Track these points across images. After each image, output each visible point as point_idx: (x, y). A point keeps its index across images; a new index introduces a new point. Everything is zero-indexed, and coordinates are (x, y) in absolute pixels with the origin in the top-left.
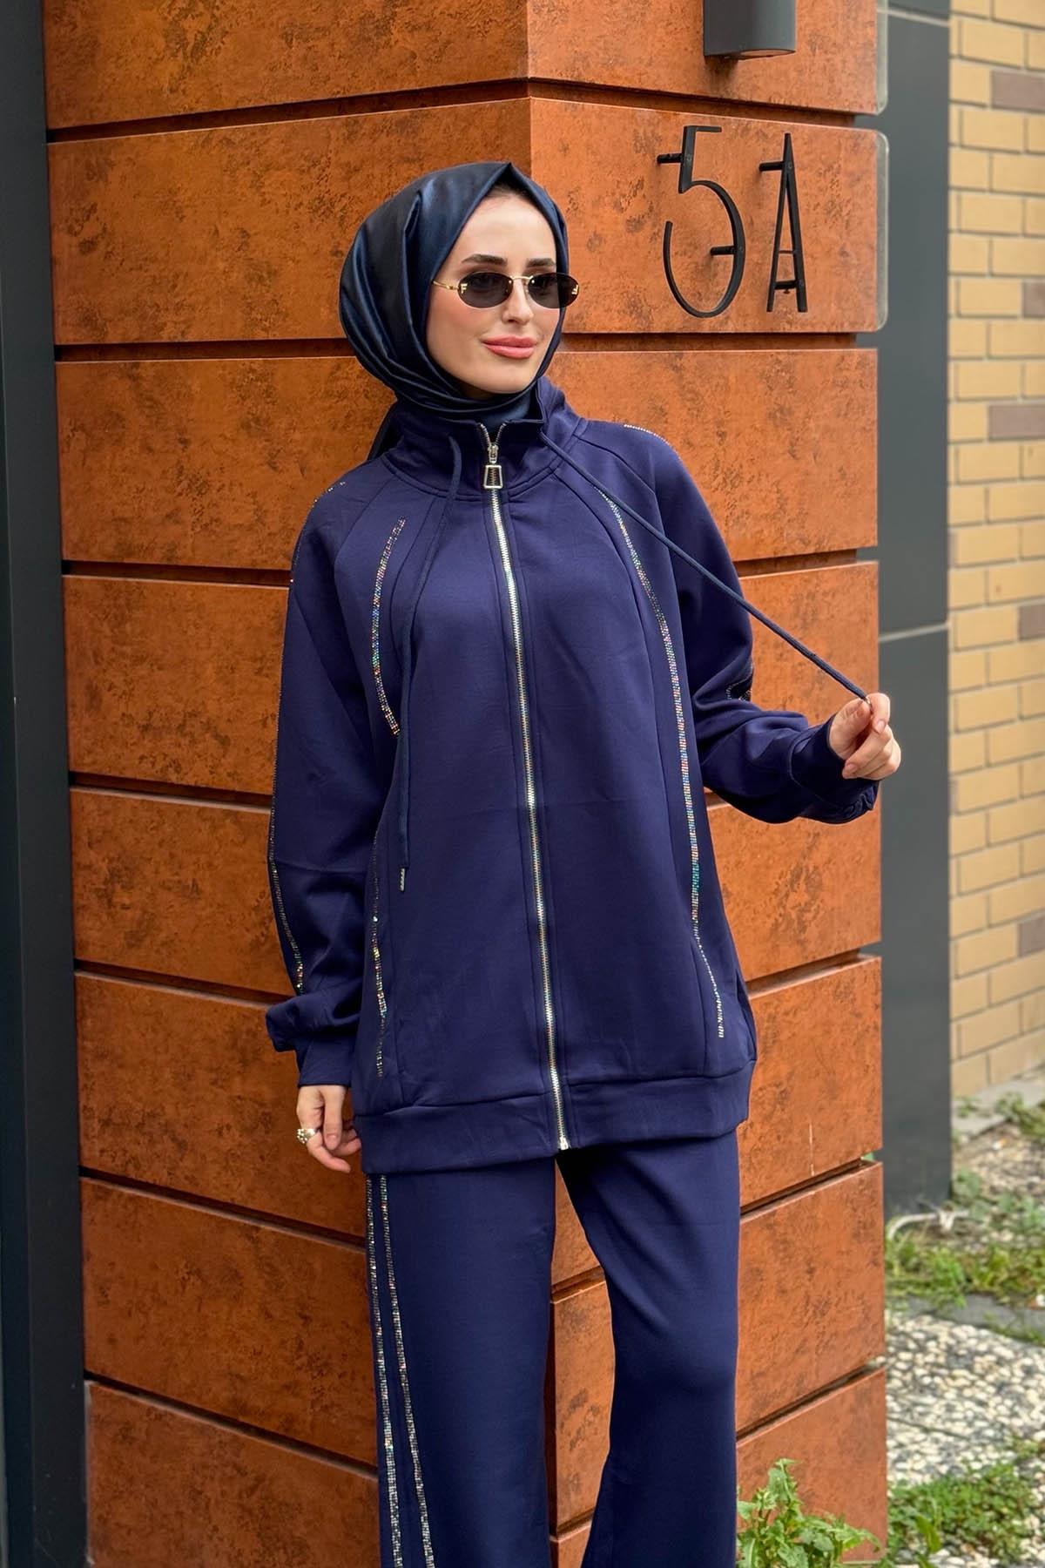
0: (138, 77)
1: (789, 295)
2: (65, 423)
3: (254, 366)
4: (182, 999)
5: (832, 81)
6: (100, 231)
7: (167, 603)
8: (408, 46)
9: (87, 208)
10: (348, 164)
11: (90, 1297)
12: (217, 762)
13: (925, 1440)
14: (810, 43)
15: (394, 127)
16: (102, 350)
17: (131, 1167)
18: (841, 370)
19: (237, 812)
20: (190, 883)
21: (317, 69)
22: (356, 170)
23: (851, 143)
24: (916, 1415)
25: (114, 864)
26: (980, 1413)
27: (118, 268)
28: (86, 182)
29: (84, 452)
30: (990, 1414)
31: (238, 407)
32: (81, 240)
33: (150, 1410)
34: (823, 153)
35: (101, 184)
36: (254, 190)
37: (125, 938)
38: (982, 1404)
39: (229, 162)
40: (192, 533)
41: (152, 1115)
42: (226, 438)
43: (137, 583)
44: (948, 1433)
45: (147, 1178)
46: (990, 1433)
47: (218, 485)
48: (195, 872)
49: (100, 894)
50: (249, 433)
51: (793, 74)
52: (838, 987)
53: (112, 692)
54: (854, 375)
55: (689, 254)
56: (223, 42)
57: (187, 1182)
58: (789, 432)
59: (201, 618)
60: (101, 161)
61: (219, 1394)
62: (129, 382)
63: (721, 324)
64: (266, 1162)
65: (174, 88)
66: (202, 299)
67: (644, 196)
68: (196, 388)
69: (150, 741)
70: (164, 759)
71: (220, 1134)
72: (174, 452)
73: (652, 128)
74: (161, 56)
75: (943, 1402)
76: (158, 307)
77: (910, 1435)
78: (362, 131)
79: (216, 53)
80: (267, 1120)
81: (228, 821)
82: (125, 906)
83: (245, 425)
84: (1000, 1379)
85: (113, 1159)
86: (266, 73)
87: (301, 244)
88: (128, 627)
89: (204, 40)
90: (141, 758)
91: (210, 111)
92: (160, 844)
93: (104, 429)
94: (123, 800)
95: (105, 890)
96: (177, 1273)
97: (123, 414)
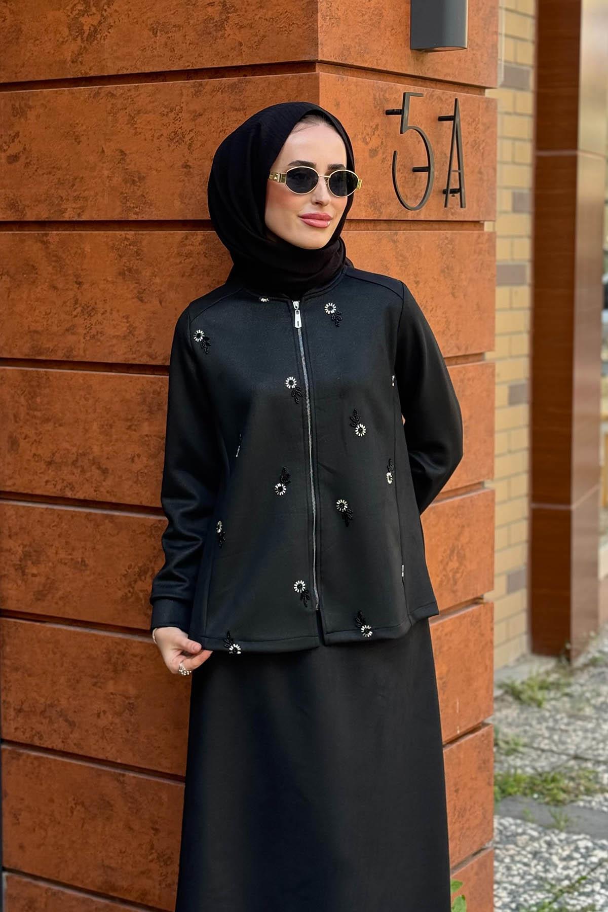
0: (49, 53)
1: (455, 198)
3: (128, 236)
4: (75, 633)
5: (476, 67)
6: (22, 149)
7: (66, 384)
8: (237, 38)
9: (13, 135)
10: (194, 111)
11: (7, 820)
12: (99, 484)
15: (226, 89)
16: (21, 225)
17: (36, 738)
19: (112, 516)
20: (80, 560)
21: (174, 50)
22: (201, 115)
25: (27, 549)
26: (527, 871)
27: (34, 174)
28: (12, 118)
29: (9, 289)
31: (116, 261)
32: (8, 155)
33: (47, 890)
35: (22, 120)
36: (129, 126)
37: (34, 595)
39: (113, 108)
40: (84, 341)
41: (51, 706)
42: (107, 281)
43: (45, 371)
45: (47, 744)
47: (102, 310)
48: (83, 553)
49: (16, 567)
50: (124, 278)
51: (456, 63)
52: (473, 618)
53: (27, 440)
56: (109, 32)
57: (75, 747)
58: (451, 282)
59: (89, 394)
60: (23, 106)
61: (95, 879)
62: (39, 244)
63: (418, 214)
64: (131, 734)
65: (75, 60)
66: (92, 193)
67: (379, 135)
68: (88, 249)
69: (52, 471)
70: (63, 482)
71: (99, 716)
72: (71, 290)
73: (382, 93)
74: (65, 40)
76: (62, 198)
78: (205, 91)
79: (104, 39)
80: (131, 708)
81: (107, 521)
82: (34, 575)
83: (122, 274)
84: (534, 849)
85: (24, 733)
86: (139, 52)
87: (161, 160)
88: (38, 400)
89: (95, 31)
90: (47, 482)
91: (99, 75)
92: (59, 536)
93: (23, 274)
94: (34, 508)
95: (20, 565)
96: (68, 804)
97: (36, 265)
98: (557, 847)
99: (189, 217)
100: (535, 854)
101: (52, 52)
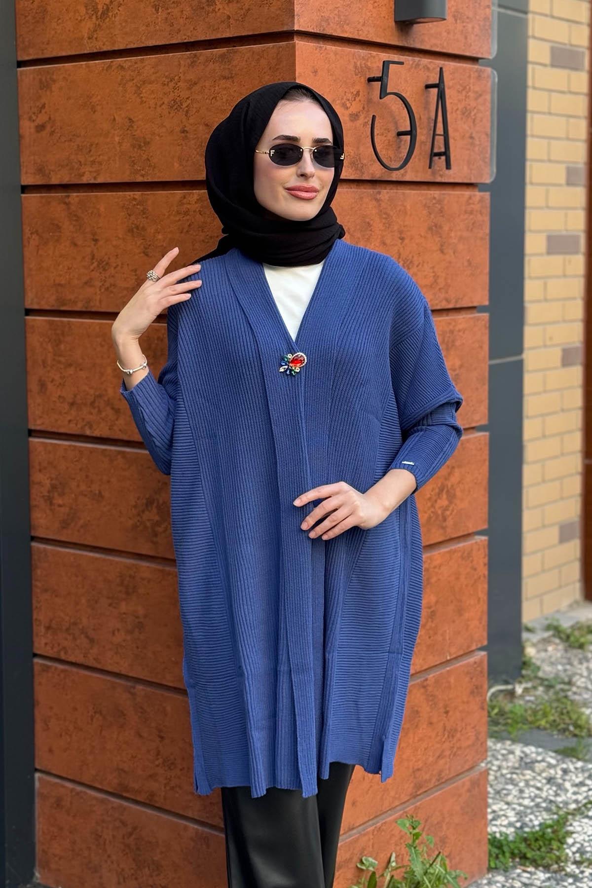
0: (69, 31)
1: (440, 161)
2: (27, 230)
3: (136, 197)
4: (93, 558)
5: (466, 38)
6: (47, 119)
7: (85, 332)
8: (226, 12)
9: (40, 106)
10: (191, 80)
11: (39, 726)
12: (113, 423)
13: (507, 809)
14: (454, 16)
15: (217, 59)
16: (49, 188)
17: (62, 653)
18: (469, 204)
19: (124, 452)
20: (97, 492)
21: (173, 25)
22: (195, 84)
23: (476, 74)
24: (502, 795)
25: (54, 481)
26: (539, 794)
28: (40, 91)
29: (38, 246)
30: (544, 795)
31: (126, 220)
32: (37, 124)
33: (72, 790)
34: (461, 80)
35: (48, 93)
36: (136, 95)
37: (60, 524)
38: (538, 789)
39: (122, 79)
40: (100, 292)
41: (75, 624)
42: (119, 238)
43: (68, 321)
44: (520, 805)
45: (72, 659)
46: (544, 805)
47: (114, 265)
48: (100, 486)
49: (46, 498)
50: (132, 235)
51: (445, 34)
52: (464, 553)
53: (53, 384)
54: (477, 207)
55: (385, 135)
56: (119, 10)
57: (94, 661)
58: (439, 239)
60: (48, 80)
61: (112, 781)
62: (63, 206)
63: (403, 175)
64: (139, 650)
65: (91, 37)
66: (106, 158)
67: (360, 101)
68: (102, 209)
69: (74, 411)
70: (83, 421)
71: (113, 634)
72: (89, 246)
73: (364, 62)
74: (83, 18)
75: (517, 788)
76: (80, 162)
77: (499, 806)
78: (199, 61)
79: (115, 17)
80: (140, 626)
81: (119, 457)
82: (60, 506)
83: (131, 231)
84: (549, 775)
85: (52, 648)
86: (144, 28)
87: (163, 126)
88: (62, 347)
89: (108, 9)
90: (70, 421)
91: (111, 49)
92: (81, 470)
93: (49, 233)
94: (59, 445)
95: (49, 496)
96: (88, 712)
97: (60, 224)
98: (571, 774)
99: (187, 178)
100: (550, 780)
101: (72, 29)
